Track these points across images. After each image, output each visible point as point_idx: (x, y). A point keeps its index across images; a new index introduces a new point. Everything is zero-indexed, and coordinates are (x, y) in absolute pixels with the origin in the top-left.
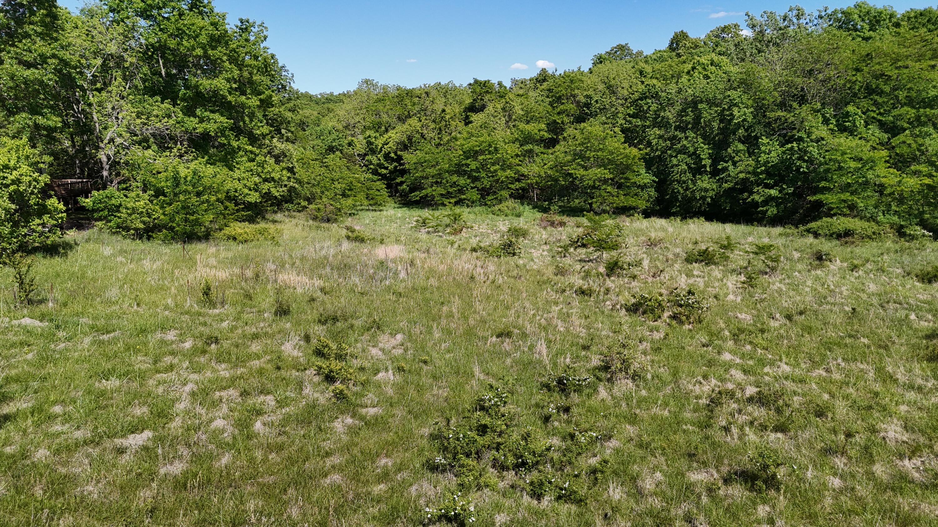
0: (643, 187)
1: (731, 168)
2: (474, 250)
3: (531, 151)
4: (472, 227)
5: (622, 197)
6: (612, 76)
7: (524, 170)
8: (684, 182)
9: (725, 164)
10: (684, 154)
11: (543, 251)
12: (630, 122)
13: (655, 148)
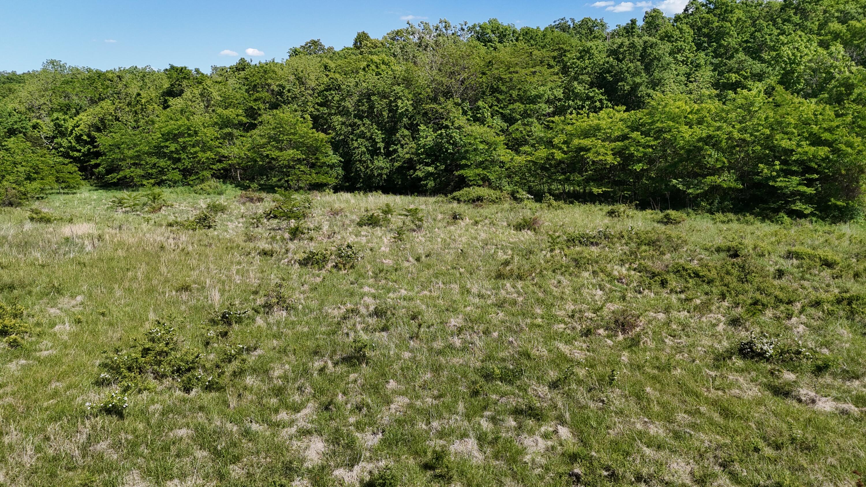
0: (332, 167)
1: (400, 150)
2: (170, 225)
3: (230, 134)
4: (172, 206)
5: (314, 175)
6: (300, 69)
7: (224, 152)
8: (365, 162)
9: (395, 147)
10: (363, 138)
11: (239, 223)
12: (318, 110)
13: (339, 133)
